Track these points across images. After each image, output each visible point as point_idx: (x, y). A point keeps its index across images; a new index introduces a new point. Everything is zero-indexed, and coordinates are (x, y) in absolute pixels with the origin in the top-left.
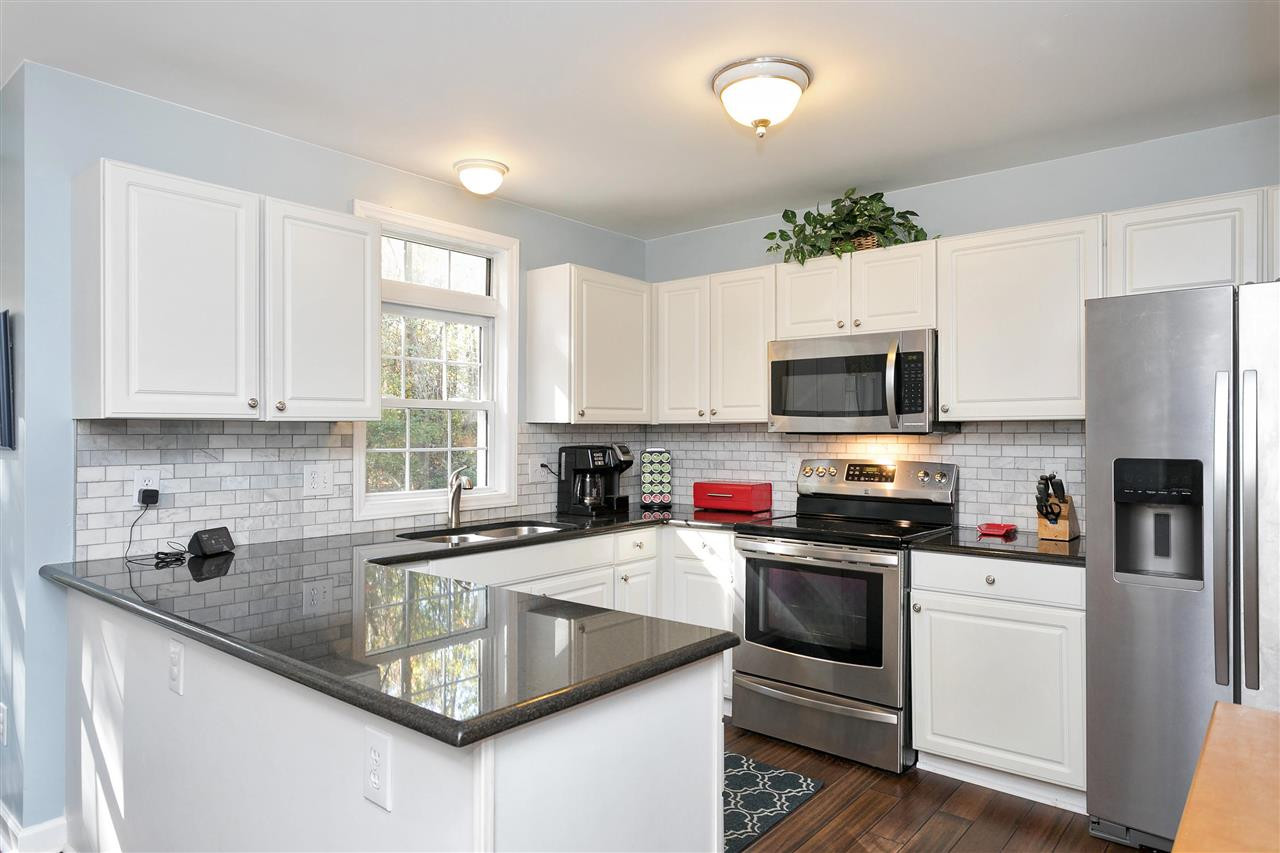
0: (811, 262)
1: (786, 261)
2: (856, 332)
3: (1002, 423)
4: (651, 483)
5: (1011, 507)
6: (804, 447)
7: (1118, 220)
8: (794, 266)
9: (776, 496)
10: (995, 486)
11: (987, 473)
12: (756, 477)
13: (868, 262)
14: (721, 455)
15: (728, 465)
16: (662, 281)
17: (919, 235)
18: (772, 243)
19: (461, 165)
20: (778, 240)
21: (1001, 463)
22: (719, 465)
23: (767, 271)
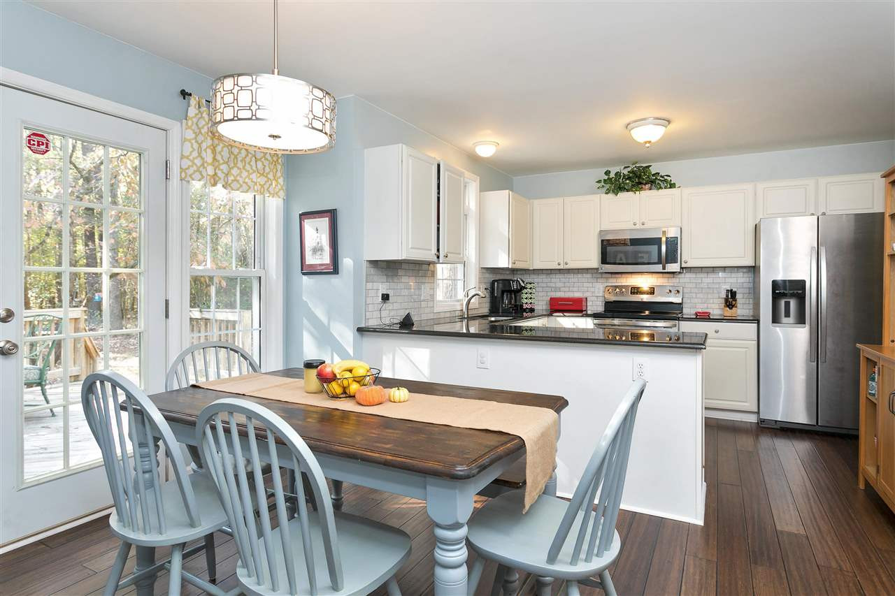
0: (621, 195)
1: (607, 193)
2: (642, 227)
3: (702, 268)
4: (526, 299)
5: (706, 305)
6: (604, 280)
7: (761, 186)
8: (611, 196)
9: (589, 304)
10: (698, 295)
11: (696, 290)
12: (577, 295)
13: (647, 196)
14: (559, 285)
15: (562, 289)
16: (536, 199)
17: (672, 186)
18: (599, 185)
19: (476, 144)
20: (603, 184)
21: (702, 286)
22: (558, 289)
23: (596, 198)
